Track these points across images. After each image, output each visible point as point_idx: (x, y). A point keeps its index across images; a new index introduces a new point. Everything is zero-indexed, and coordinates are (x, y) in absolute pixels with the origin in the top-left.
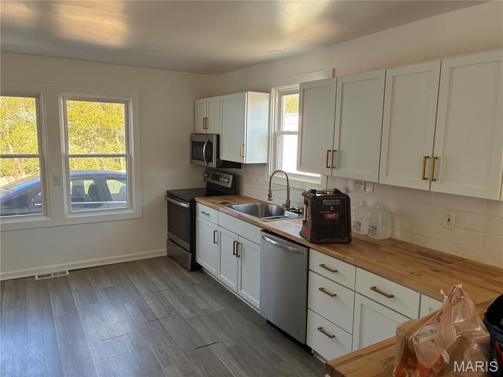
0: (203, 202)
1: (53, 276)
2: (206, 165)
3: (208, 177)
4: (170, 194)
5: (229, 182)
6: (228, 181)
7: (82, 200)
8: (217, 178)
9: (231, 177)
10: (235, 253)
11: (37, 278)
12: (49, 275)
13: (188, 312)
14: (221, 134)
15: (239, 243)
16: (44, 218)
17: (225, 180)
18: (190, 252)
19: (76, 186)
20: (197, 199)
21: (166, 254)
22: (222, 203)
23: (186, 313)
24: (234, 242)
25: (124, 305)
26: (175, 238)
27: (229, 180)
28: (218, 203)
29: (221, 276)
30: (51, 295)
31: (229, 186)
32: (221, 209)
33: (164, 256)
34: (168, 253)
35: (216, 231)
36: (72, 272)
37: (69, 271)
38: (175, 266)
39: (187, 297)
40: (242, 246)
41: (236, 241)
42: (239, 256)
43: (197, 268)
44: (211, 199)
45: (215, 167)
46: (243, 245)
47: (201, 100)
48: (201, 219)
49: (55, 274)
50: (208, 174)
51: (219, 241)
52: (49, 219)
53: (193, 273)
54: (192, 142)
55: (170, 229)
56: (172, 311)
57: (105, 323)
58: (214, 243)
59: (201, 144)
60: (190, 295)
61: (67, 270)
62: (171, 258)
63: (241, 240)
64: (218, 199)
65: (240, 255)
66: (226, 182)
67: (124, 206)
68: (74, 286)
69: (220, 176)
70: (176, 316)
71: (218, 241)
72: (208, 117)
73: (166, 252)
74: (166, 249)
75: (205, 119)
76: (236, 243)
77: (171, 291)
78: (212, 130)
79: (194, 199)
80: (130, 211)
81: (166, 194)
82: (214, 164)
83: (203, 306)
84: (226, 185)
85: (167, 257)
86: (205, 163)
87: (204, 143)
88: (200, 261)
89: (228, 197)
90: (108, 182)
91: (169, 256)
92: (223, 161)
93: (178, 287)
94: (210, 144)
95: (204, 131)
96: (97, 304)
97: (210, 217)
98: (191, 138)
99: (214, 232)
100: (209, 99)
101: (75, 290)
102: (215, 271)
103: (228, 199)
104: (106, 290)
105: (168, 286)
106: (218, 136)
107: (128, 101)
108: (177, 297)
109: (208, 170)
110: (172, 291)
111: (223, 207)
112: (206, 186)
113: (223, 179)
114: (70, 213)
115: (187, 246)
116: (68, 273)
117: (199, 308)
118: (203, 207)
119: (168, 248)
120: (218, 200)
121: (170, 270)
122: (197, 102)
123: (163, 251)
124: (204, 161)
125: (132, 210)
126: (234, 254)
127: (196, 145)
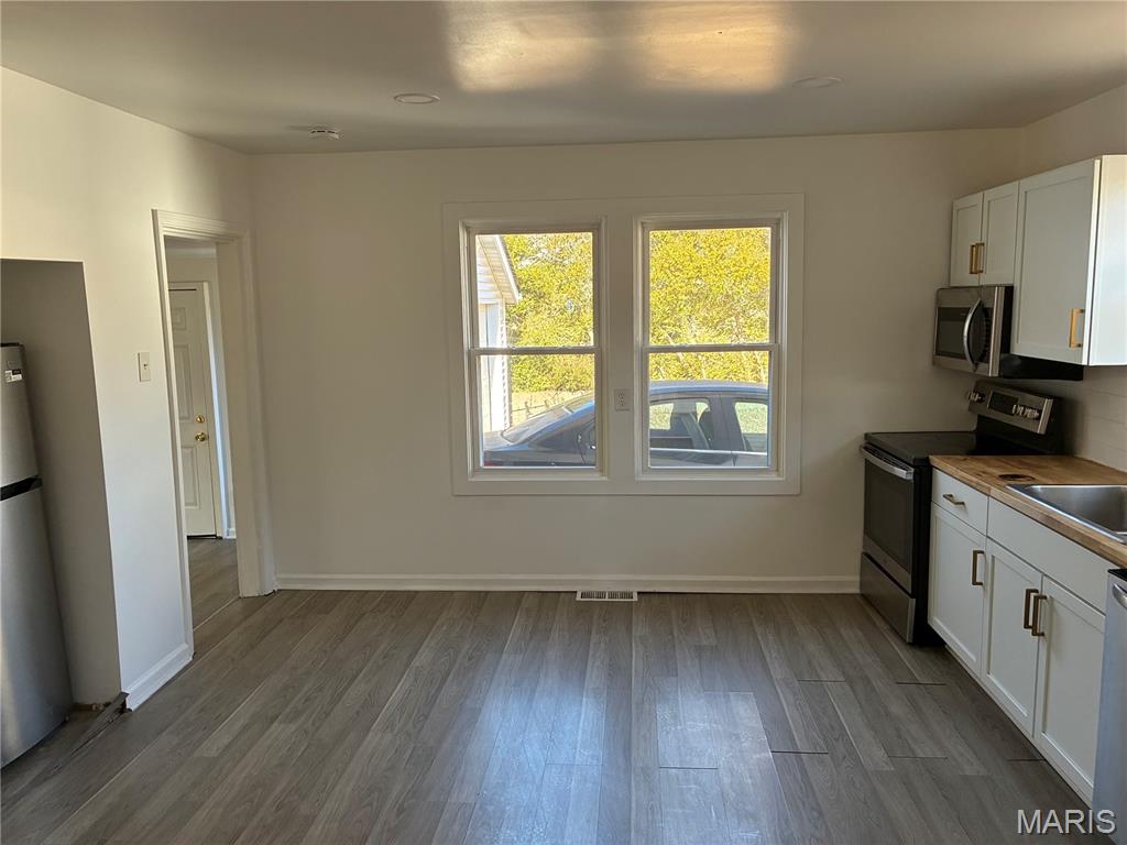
0: (951, 468)
1: (607, 599)
2: (972, 371)
3: (979, 401)
4: (872, 444)
5: (1038, 418)
6: (1036, 414)
7: (689, 443)
8: (1005, 404)
9: (1047, 404)
10: (1031, 623)
11: (579, 598)
12: (601, 595)
13: (879, 754)
14: (1017, 285)
15: (1045, 598)
16: (596, 477)
17: (1029, 411)
18: (912, 596)
19: (681, 414)
20: (935, 460)
21: (856, 590)
22: (1004, 477)
23: (874, 755)
24: (1029, 592)
25: (729, 696)
26: (880, 556)
27: (1040, 412)
28: (991, 475)
29: (992, 677)
30: (594, 638)
31: (1040, 428)
32: (995, 491)
33: (853, 595)
34: (861, 589)
35: (982, 552)
36: (645, 597)
37: (639, 593)
38: (874, 624)
39: (888, 714)
40: (1052, 606)
41: (1036, 591)
42: (1043, 634)
43: (927, 640)
44: (977, 464)
45: (996, 375)
46: (1056, 604)
47: (969, 197)
48: (943, 513)
49: (613, 595)
50: (982, 395)
51: (989, 581)
52: (605, 478)
53: (919, 653)
54: (940, 309)
55: (868, 531)
56: (837, 740)
57: (679, 728)
58: (975, 583)
59: (959, 315)
60: (897, 709)
61: (635, 590)
62: (867, 602)
63: (1049, 590)
64: (999, 463)
65: (1046, 633)
66: (1034, 417)
67: (760, 464)
68: (640, 629)
69: (1015, 401)
70: (845, 757)
71: (986, 578)
72: (984, 240)
73: (858, 584)
74: (857, 578)
75: (977, 248)
76: (1033, 595)
77: (847, 687)
78: (995, 274)
79: (927, 460)
80: (773, 477)
81: (862, 442)
82: (992, 369)
83: (926, 750)
84: (1030, 427)
85: (858, 598)
86: (967, 365)
87: (967, 311)
88: (939, 624)
89: (1030, 459)
90: (739, 406)
91: (862, 595)
92: (1020, 357)
93: (869, 682)
94: (984, 313)
95: (973, 280)
96: (674, 679)
97: (965, 510)
98: (938, 299)
99: (975, 553)
100: (990, 194)
101: (640, 637)
102: (974, 659)
103: (1029, 466)
104: (699, 649)
105: (844, 673)
106: (1009, 291)
107: (779, 219)
108: (861, 706)
109: (982, 385)
110: (851, 687)
111: (1001, 488)
112: (975, 427)
113: (1021, 409)
114: (645, 470)
115: (905, 578)
116: (635, 598)
117: (913, 751)
118: (948, 482)
119: (861, 575)
120: (996, 467)
121: (860, 633)
122: (959, 204)
123: (849, 581)
124: (965, 358)
125: (779, 476)
126: (1026, 626)
127: (947, 316)
